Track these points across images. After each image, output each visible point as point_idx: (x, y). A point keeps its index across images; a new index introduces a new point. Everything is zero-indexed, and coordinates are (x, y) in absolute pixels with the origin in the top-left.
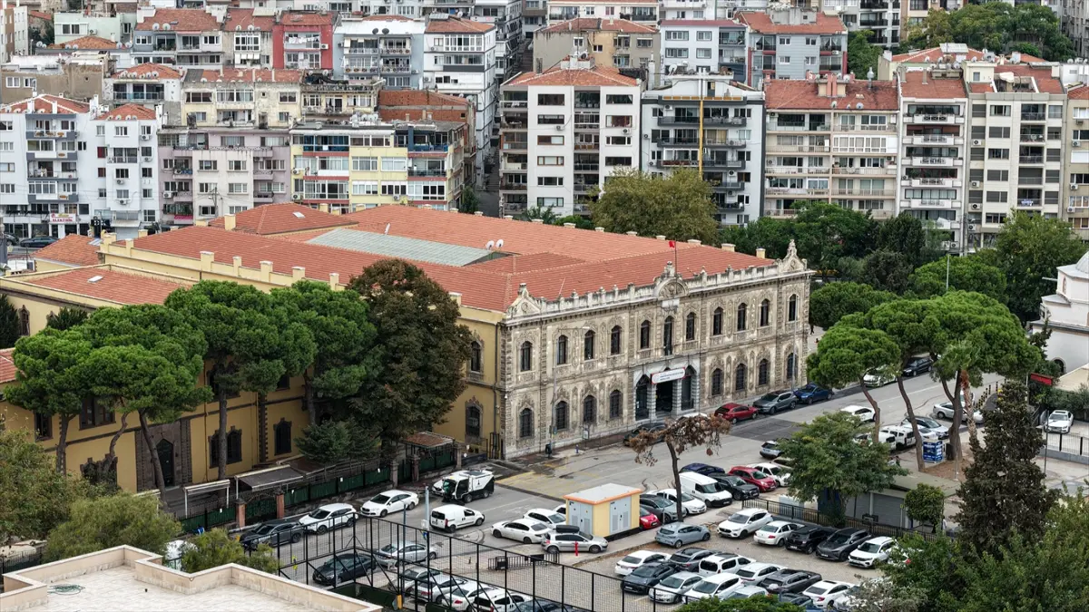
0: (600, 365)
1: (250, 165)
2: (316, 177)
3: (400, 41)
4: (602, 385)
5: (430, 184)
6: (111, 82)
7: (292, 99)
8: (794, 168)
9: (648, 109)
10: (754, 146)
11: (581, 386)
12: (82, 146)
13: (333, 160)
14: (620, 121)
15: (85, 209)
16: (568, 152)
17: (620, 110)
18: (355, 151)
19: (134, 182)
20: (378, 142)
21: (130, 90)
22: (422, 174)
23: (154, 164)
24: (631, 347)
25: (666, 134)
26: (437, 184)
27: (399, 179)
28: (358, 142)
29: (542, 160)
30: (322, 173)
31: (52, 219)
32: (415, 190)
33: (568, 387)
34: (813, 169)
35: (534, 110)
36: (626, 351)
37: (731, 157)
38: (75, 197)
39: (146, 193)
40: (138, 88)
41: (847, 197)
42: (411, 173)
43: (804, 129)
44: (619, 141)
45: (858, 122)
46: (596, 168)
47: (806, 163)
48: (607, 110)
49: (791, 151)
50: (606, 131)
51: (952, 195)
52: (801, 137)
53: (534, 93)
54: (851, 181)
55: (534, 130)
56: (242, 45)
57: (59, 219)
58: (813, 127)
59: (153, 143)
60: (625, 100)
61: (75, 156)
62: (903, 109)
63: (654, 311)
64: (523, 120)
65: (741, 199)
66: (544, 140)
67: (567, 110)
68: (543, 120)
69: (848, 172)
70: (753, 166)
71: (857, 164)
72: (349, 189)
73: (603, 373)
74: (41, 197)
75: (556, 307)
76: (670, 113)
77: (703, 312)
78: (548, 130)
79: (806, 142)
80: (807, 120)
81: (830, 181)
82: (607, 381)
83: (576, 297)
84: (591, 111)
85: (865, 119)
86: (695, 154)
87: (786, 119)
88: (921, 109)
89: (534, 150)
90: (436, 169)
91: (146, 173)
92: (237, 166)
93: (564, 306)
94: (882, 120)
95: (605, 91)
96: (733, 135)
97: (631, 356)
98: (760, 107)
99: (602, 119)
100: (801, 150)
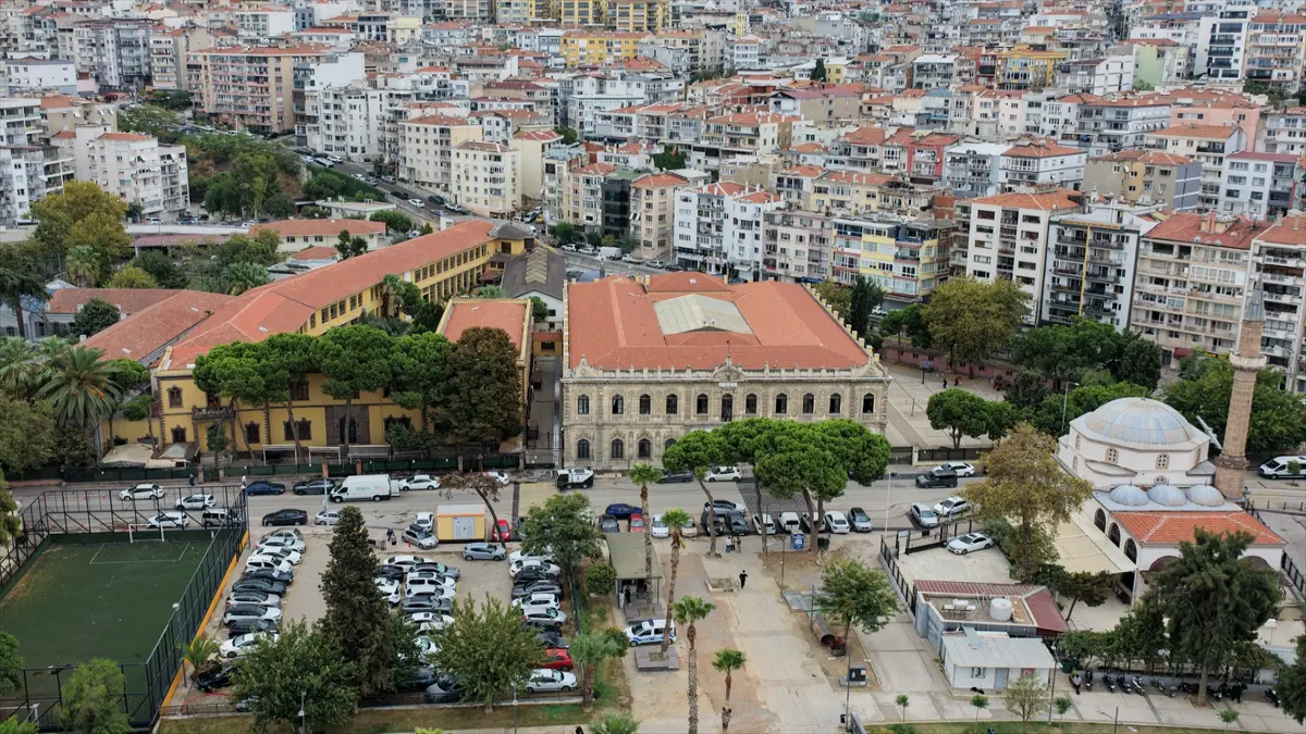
0: (655, 419)
1: (807, 239)
2: (842, 253)
3: (982, 160)
4: (658, 434)
5: (907, 266)
6: (776, 176)
7: (874, 196)
8: (1162, 287)
9: (1054, 228)
10: (1128, 266)
11: (637, 432)
12: (726, 216)
13: (854, 242)
14: (1032, 236)
15: (725, 255)
16: (994, 255)
17: (1032, 227)
18: (865, 237)
19: (749, 242)
20: (879, 233)
21: (785, 182)
22: (904, 258)
23: (761, 231)
24: (688, 410)
25: (1065, 249)
26: (911, 267)
27: (889, 260)
28: (869, 231)
29: (977, 258)
30: (846, 250)
31: (709, 259)
32: (898, 269)
33: (625, 431)
34: (1176, 290)
35: (975, 221)
36: (683, 414)
37: (1112, 273)
38: (721, 248)
39: (756, 250)
40: (790, 181)
41: (1203, 317)
42: (896, 257)
43: (1172, 257)
44: (1030, 250)
45: (1218, 256)
46: (1011, 268)
47: (1171, 284)
48: (1022, 226)
49: (1161, 274)
50: (1021, 242)
51: (1290, 328)
52: (1170, 263)
53: (975, 208)
54: (1207, 303)
55: (974, 236)
56: (890, 155)
57: (713, 260)
58: (1180, 257)
59: (761, 219)
60: (1035, 220)
61: (722, 222)
62: (1254, 249)
63: (713, 389)
64: (966, 226)
65: (1115, 306)
66: (980, 244)
67: (996, 224)
68: (980, 229)
69: (1203, 297)
70: (1126, 282)
71: (1213, 290)
72: (860, 263)
73: (659, 426)
74: (703, 245)
75: (613, 375)
76: (1069, 234)
77: (766, 396)
78: (982, 236)
79: (1173, 268)
80: (1176, 250)
81: (1186, 301)
82: (663, 432)
83: (632, 370)
84: (1012, 226)
85: (1224, 255)
86: (1081, 267)
87: (1159, 248)
88: (1272, 252)
89: (972, 250)
90: (914, 256)
91: (757, 237)
92: (801, 239)
93: (619, 375)
94: (1238, 256)
95: (1023, 212)
96: (1113, 256)
97: (688, 417)
98: (1136, 236)
99: (1019, 233)
100: (1168, 273)
